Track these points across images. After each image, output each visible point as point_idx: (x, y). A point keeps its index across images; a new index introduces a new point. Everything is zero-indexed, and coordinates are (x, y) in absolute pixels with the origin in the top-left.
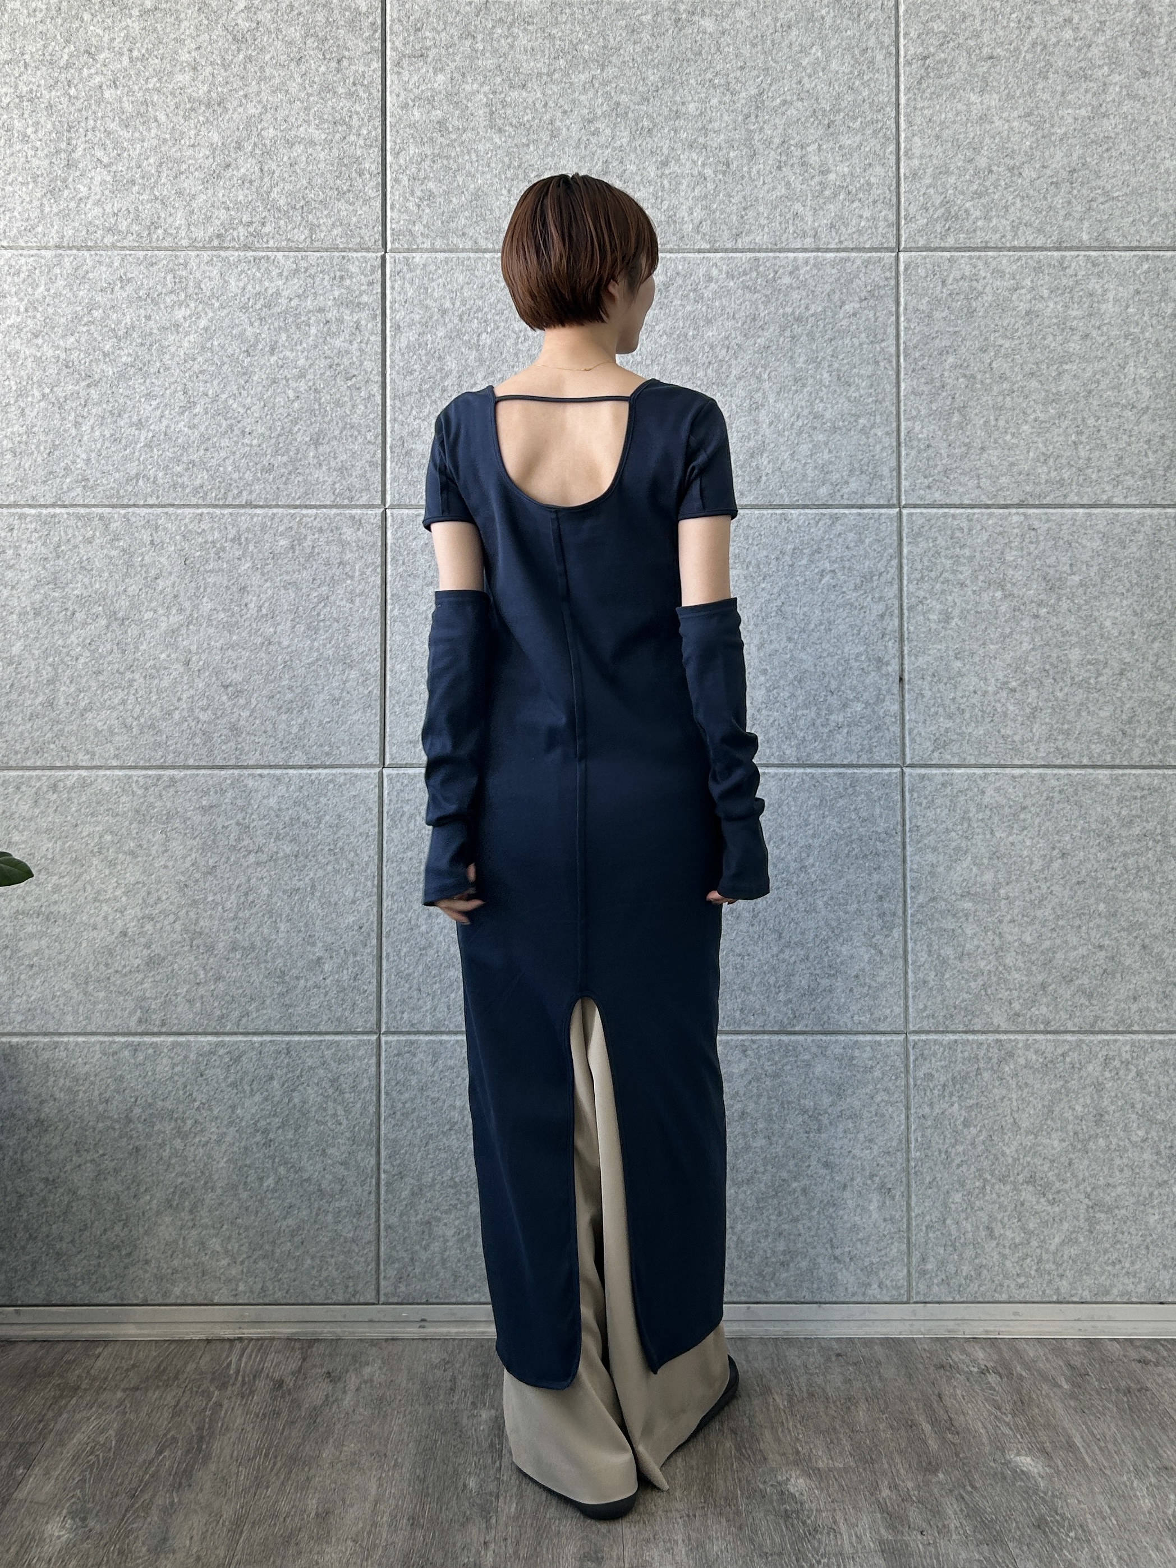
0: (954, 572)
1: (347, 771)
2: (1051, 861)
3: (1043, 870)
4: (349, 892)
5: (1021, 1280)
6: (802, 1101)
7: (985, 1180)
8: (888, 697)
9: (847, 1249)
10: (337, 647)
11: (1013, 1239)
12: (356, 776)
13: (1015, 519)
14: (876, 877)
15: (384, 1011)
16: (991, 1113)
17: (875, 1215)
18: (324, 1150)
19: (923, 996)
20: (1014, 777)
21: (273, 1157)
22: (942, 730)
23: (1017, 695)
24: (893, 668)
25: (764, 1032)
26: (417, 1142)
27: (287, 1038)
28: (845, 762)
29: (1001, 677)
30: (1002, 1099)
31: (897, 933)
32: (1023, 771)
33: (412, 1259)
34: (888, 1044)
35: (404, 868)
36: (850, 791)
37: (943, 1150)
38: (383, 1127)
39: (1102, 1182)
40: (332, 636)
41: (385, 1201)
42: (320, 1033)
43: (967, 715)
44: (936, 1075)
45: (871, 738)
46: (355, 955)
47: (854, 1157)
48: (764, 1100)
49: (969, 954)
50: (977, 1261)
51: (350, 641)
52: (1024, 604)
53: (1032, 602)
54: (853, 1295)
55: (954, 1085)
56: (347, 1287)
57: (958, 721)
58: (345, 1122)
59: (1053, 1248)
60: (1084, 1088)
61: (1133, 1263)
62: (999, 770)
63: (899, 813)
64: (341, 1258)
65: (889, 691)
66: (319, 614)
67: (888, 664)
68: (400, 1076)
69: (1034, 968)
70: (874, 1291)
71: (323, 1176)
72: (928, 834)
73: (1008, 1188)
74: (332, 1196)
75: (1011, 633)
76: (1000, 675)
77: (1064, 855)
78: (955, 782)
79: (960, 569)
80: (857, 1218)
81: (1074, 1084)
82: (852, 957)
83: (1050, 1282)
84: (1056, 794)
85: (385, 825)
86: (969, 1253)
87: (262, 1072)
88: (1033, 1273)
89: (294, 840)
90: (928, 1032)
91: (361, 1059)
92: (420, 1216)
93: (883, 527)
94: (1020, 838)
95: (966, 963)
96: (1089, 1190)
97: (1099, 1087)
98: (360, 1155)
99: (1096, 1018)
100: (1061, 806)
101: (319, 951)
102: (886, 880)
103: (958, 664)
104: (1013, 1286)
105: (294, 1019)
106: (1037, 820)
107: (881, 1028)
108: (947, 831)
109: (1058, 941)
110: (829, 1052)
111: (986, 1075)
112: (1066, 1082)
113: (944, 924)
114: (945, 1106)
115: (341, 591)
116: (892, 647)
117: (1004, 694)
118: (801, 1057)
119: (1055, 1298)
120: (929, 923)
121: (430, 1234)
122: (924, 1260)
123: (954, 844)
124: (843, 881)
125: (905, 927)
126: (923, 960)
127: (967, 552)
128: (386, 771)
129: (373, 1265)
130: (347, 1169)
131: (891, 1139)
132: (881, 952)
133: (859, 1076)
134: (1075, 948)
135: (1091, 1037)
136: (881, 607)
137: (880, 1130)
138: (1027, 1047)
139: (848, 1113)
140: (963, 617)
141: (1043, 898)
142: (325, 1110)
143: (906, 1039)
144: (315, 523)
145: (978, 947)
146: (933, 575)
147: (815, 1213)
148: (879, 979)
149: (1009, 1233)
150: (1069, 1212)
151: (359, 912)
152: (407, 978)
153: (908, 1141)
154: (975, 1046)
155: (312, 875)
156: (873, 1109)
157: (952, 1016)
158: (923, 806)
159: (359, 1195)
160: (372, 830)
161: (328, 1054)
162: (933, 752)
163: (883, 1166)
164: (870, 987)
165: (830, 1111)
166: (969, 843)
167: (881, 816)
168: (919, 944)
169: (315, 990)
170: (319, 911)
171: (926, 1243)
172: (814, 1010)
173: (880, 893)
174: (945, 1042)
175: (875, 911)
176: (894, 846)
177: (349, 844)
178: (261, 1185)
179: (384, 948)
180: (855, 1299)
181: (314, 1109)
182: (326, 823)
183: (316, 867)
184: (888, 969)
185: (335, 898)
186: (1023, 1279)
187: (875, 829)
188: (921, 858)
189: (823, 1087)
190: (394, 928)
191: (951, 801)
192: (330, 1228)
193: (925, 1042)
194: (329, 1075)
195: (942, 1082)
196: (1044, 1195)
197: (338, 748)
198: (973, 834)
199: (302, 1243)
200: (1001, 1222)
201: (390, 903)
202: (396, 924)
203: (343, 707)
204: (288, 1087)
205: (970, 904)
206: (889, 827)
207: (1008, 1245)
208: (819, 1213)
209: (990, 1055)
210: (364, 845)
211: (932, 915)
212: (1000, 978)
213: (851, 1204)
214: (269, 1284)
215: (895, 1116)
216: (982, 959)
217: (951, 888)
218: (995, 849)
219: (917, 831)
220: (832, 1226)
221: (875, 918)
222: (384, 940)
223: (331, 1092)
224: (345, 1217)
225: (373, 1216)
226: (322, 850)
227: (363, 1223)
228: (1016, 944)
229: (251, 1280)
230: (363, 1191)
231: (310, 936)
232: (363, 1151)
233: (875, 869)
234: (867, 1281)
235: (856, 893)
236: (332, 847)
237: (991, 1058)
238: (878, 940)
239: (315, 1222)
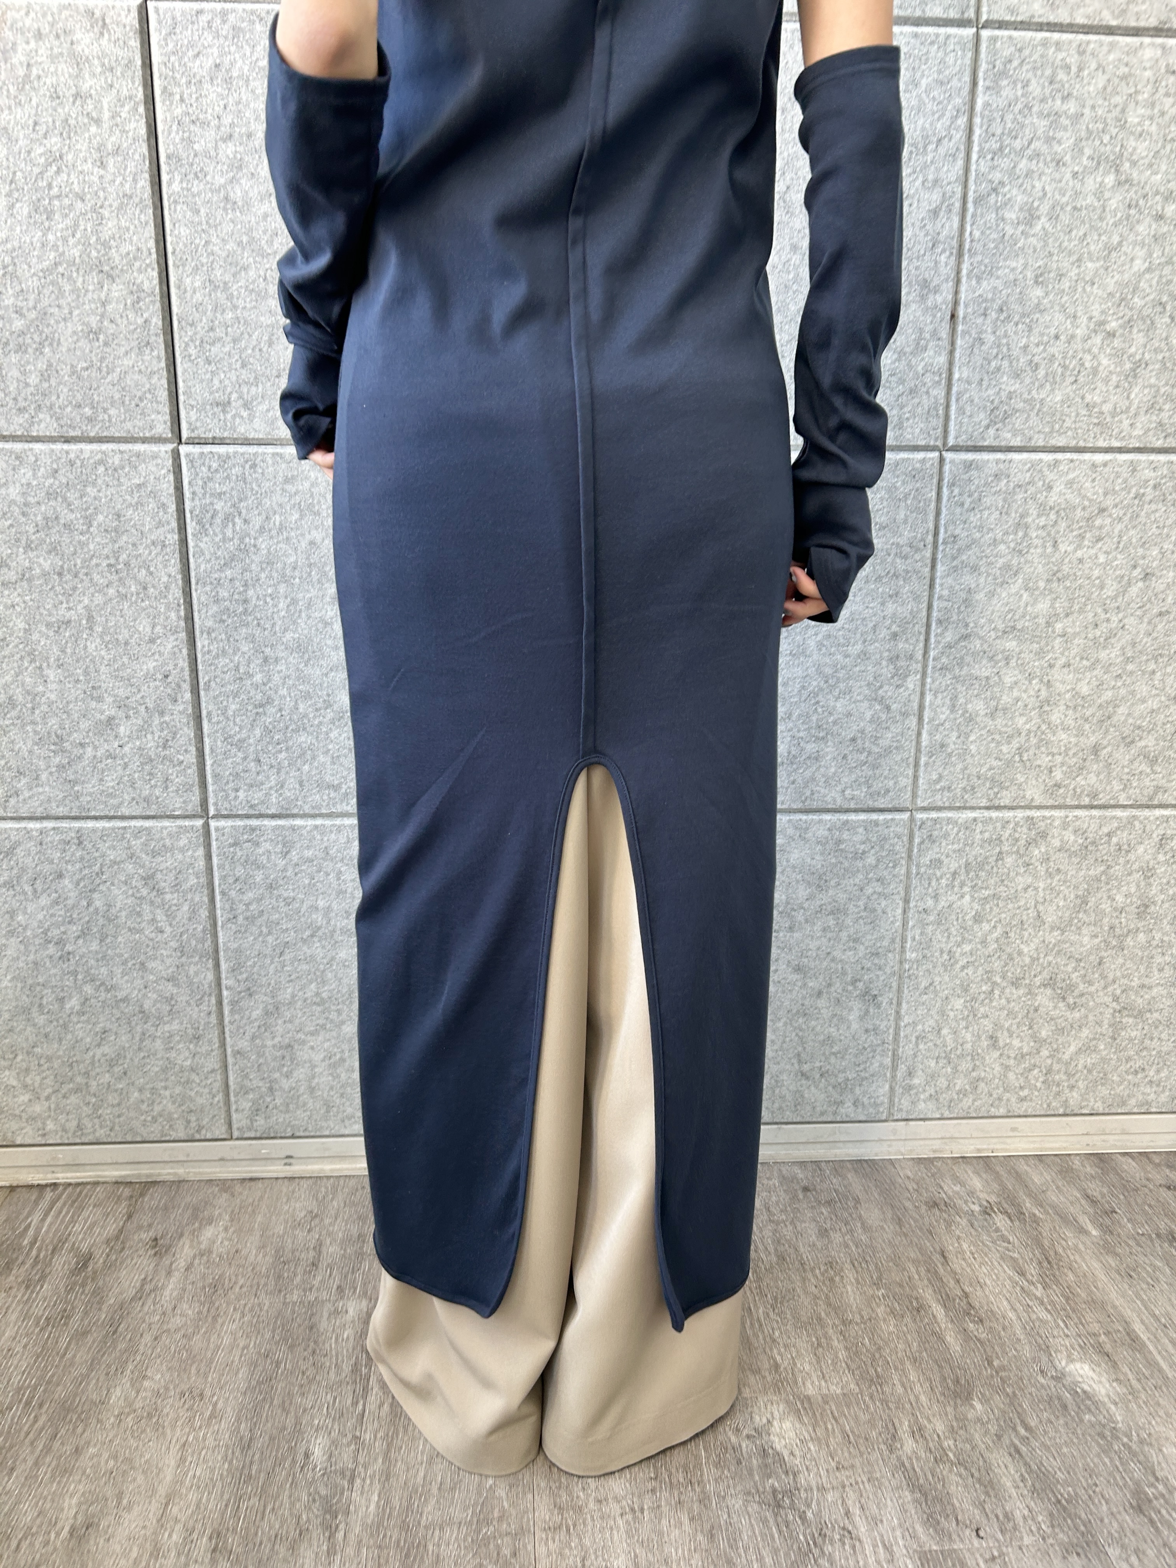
0: (1049, 140)
1: (124, 447)
2: (1129, 584)
3: (1115, 598)
4: (144, 626)
5: (1024, 1093)
7: (995, 983)
8: (931, 342)
9: (818, 1064)
10: (87, 244)
11: (1020, 1048)
12: (138, 455)
13: (1148, 54)
14: (890, 607)
15: (210, 788)
16: (1010, 906)
17: (855, 1026)
18: (142, 964)
19: (938, 763)
20: (1094, 466)
21: (75, 973)
22: (1004, 395)
23: (1117, 343)
24: (945, 296)
26: (268, 951)
27: (77, 824)
29: (1096, 314)
30: (1026, 890)
31: (913, 682)
32: (1108, 457)
33: (271, 1089)
34: (887, 824)
35: (224, 593)
37: (946, 949)
38: (220, 934)
39: (1136, 982)
40: (76, 225)
41: (231, 1023)
42: (123, 818)
43: (1041, 373)
44: (946, 861)
45: (902, 405)
46: (162, 713)
47: (833, 960)
49: (1005, 709)
50: (974, 1074)
51: (105, 235)
52: (1145, 196)
53: (1157, 193)
54: (822, 1114)
55: (968, 873)
56: (189, 1122)
57: (1028, 381)
58: (168, 930)
59: (1066, 1057)
60: (1129, 874)
61: (1158, 1071)
62: (1075, 456)
63: (931, 517)
64: (178, 1090)
65: (934, 333)
66: (50, 186)
67: (936, 290)
68: (240, 871)
69: (1087, 727)
70: (848, 1109)
71: (145, 995)
72: (968, 547)
73: (1021, 992)
74: (160, 1018)
75: (1120, 244)
76: (1096, 310)
77: (1146, 576)
78: (1013, 471)
79: (1059, 135)
80: (832, 1030)
81: (1117, 870)
82: (849, 714)
83: (1058, 1094)
84: (1149, 490)
85: (190, 531)
86: (965, 1065)
87: (47, 868)
88: (1039, 1085)
89: (54, 549)
90: (939, 809)
91: (183, 851)
92: (277, 1040)
93: (950, 59)
94: (1092, 552)
95: (999, 721)
96: (1118, 992)
97: (1148, 873)
98: (192, 970)
99: (1158, 788)
100: (1153, 507)
101: (108, 709)
102: (904, 612)
103: (1039, 292)
104: (1013, 1100)
105: (84, 800)
106: (1118, 527)
107: (881, 803)
108: (995, 542)
109: (1123, 691)
110: (809, 835)
111: (1009, 860)
112: (1109, 867)
113: (976, 672)
114: (954, 898)
115: (82, 146)
116: (946, 261)
117: (1098, 340)
119: (1061, 1111)
120: (957, 669)
121: (292, 1060)
122: (910, 1074)
123: (1001, 562)
125: (924, 674)
126: (943, 717)
127: (1072, 107)
128: (184, 449)
129: (220, 1097)
130: (177, 985)
131: (882, 938)
132: (888, 708)
133: (846, 864)
134: (1144, 701)
135: (1146, 812)
136: (936, 197)
137: (868, 927)
138: (1065, 825)
139: (829, 908)
140: (1053, 217)
141: (1112, 634)
142: (139, 914)
143: (912, 819)
144: (28, 22)
145: (1018, 700)
146: (1018, 144)
148: (884, 743)
149: (1016, 1043)
150: (1091, 1018)
151: (161, 654)
152: (240, 745)
153: (904, 940)
154: (999, 825)
155: (86, 601)
156: (861, 903)
157: (973, 788)
158: (966, 506)
159: (195, 1016)
160: (169, 536)
161: (136, 843)
162: (987, 427)
163: (868, 969)
164: (869, 753)
165: (806, 905)
166: (1022, 560)
167: (905, 521)
168: (940, 696)
169: (109, 761)
170: (103, 653)
171: (915, 1055)
172: (793, 783)
173: (894, 628)
174: (960, 821)
175: (886, 654)
176: (919, 564)
177: (137, 557)
178: (62, 1008)
179: (203, 705)
180: (824, 1119)
181: (124, 914)
182: (100, 525)
183: (92, 590)
184: (895, 729)
185: (124, 635)
186: (1026, 1092)
187: (895, 540)
188: (955, 580)
189: (799, 877)
190: (215, 677)
191: (1005, 500)
192: (159, 1056)
193: (935, 821)
194: (141, 871)
195: (952, 870)
196: (1064, 999)
197: (105, 410)
198: (1029, 546)
199: (125, 1073)
200: (1008, 1030)
201: (206, 643)
202: (218, 672)
203: (106, 344)
204: (85, 887)
205: (1014, 643)
206: (915, 537)
207: (1013, 1055)
208: (785, 1024)
209: (1017, 835)
210: (160, 558)
211: (962, 658)
212: (1042, 740)
213: (826, 1013)
214: (86, 1121)
215: (889, 910)
216: (1021, 715)
217: (991, 621)
218: (1055, 568)
219: (954, 542)
220: (801, 1038)
221: (884, 663)
222: (202, 693)
223: (144, 892)
224: (179, 1042)
225: (216, 1040)
226: (97, 565)
227: (204, 1049)
228: (1068, 696)
229: (62, 1118)
230: (200, 1011)
231: (93, 687)
232: (196, 964)
233: (891, 596)
234: (839, 1098)
235: (862, 628)
236: (112, 561)
237: (1017, 840)
238: (886, 692)
239: (140, 1049)
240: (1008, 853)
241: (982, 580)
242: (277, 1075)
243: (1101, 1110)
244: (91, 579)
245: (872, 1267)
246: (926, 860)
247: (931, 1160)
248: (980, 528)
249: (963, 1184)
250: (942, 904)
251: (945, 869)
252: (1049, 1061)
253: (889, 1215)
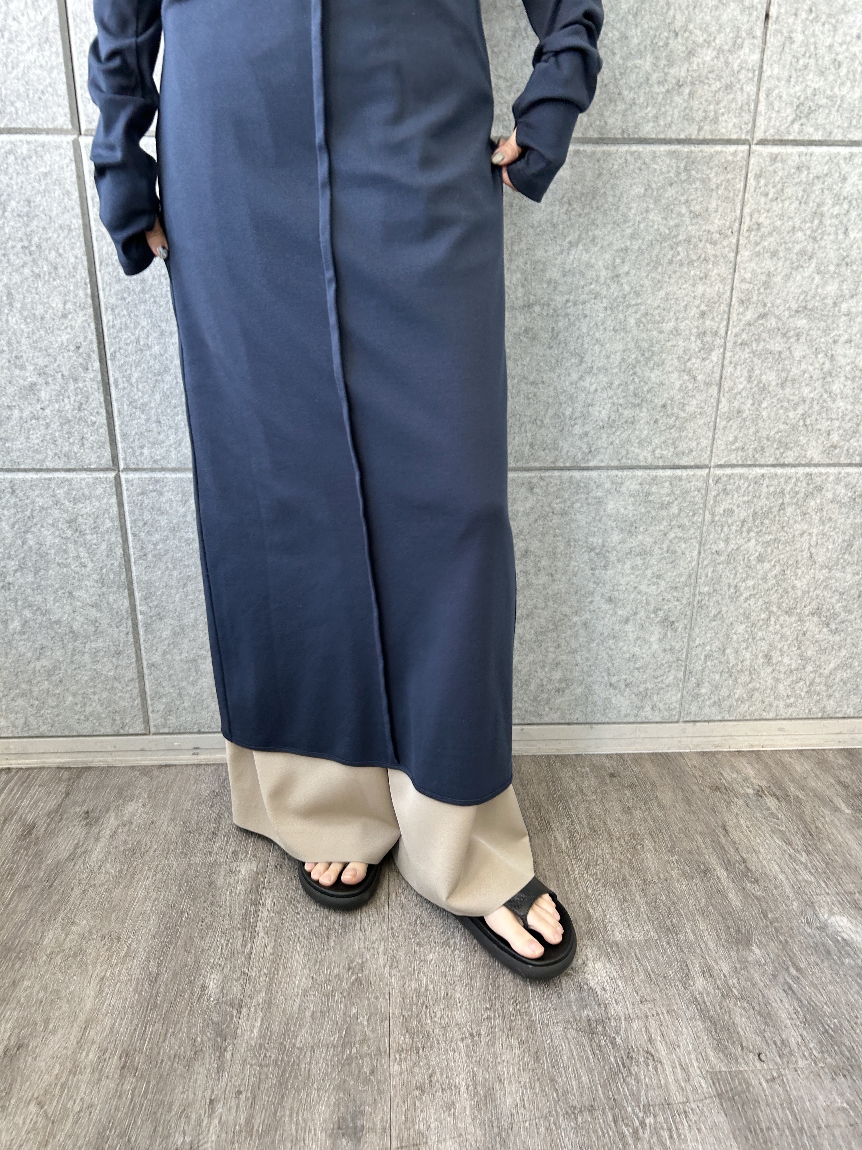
1: (30, 138)
6: (591, 539)
7: (772, 612)
8: (747, 43)
9: (624, 677)
11: (789, 665)
12: (43, 145)
14: (700, 288)
15: (120, 445)
16: (788, 548)
17: (655, 646)
18: (70, 593)
19: (735, 427)
22: (809, 92)
25: (554, 469)
26: (174, 583)
27: (9, 476)
28: (682, 136)
30: (802, 535)
31: (716, 355)
33: (180, 695)
34: (689, 480)
36: (683, 176)
37: (733, 584)
38: (134, 569)
41: (145, 641)
42: (48, 470)
43: (843, 71)
44: (737, 511)
45: (718, 103)
46: (76, 380)
47: (639, 593)
48: (549, 538)
49: (793, 381)
50: (751, 685)
54: (626, 716)
55: (754, 520)
56: (114, 720)
57: (831, 78)
58: (90, 565)
59: (827, 672)
63: (739, 207)
64: (105, 695)
65: (749, 32)
68: (147, 516)
70: (647, 713)
71: (74, 618)
72: (770, 234)
73: (793, 619)
74: (87, 637)
78: (813, 164)
80: (636, 649)
82: (662, 384)
83: (818, 701)
85: (92, 216)
86: (744, 678)
88: (803, 694)
90: (733, 466)
91: (99, 499)
92: (185, 655)
95: (788, 391)
98: (112, 598)
101: (30, 376)
102: (711, 292)
104: (781, 706)
105: (15, 455)
107: (685, 461)
108: (793, 230)
110: (624, 488)
111: (789, 510)
113: (770, 347)
114: (742, 541)
118: (593, 494)
119: (820, 715)
120: (754, 345)
122: (699, 685)
123: (798, 248)
124: (662, 293)
125: (725, 349)
126: (740, 386)
128: (83, 140)
129: (138, 701)
130: (100, 611)
131: (681, 575)
132: (695, 378)
133: (654, 513)
137: (669, 566)
138: (838, 480)
139: (638, 550)
142: (65, 552)
143: (709, 474)
145: (805, 372)
147: (593, 645)
148: (690, 409)
149: (786, 660)
150: (849, 640)
151: (72, 328)
152: (143, 408)
154: (782, 480)
155: (5, 280)
156: (664, 546)
157: (763, 448)
158: (770, 196)
159: (116, 635)
160: (74, 221)
161: (60, 493)
162: (793, 122)
163: (668, 601)
164: (677, 418)
165: (619, 548)
166: (816, 246)
167: (716, 211)
168: (739, 368)
169: (34, 421)
170: (23, 326)
171: (703, 670)
172: (612, 443)
173: (703, 307)
174: (750, 477)
175: (695, 330)
176: (727, 249)
177: (47, 240)
178: (6, 628)
179: (111, 373)
180: (628, 720)
181: (53, 551)
182: (13, 210)
183: (10, 270)
184: (700, 397)
185: (40, 310)
186: (792, 700)
187: (707, 227)
188: (757, 264)
189: (614, 524)
190: (120, 348)
191: (804, 191)
192: (88, 667)
193: (730, 477)
194: (65, 516)
195: (742, 518)
196: (828, 625)
197: (12, 103)
198: (823, 233)
199: (61, 682)
200: (781, 650)
201: (111, 318)
202: (122, 344)
203: (10, 41)
204: (20, 528)
205: (805, 322)
206: (724, 225)
207: (783, 670)
208: (598, 645)
209: (797, 489)
210: (67, 241)
211: (759, 335)
212: (823, 407)
213: (632, 636)
214: (31, 719)
215: (687, 552)
216: (807, 385)
217: (786, 301)
218: (845, 254)
219: (758, 229)
220: (610, 656)
221: (693, 338)
222: (109, 362)
223: (69, 533)
224: (103, 657)
225: (133, 655)
226: (13, 247)
227: (124, 662)
228: (848, 368)
229: (12, 717)
230: (120, 632)
231: (16, 357)
232: (114, 593)
233: (701, 279)
234: (640, 704)
235: (675, 308)
236: (26, 243)
237: (797, 493)
238: (694, 364)
239: (72, 662)
240: (789, 504)
241: (780, 264)
242: (184, 684)
243: (852, 715)
244: (9, 260)
245: (667, 838)
246: (720, 510)
247: (713, 754)
248: (781, 217)
249: (739, 772)
250: (732, 546)
251: (736, 518)
252: (812, 675)
253: (680, 796)
